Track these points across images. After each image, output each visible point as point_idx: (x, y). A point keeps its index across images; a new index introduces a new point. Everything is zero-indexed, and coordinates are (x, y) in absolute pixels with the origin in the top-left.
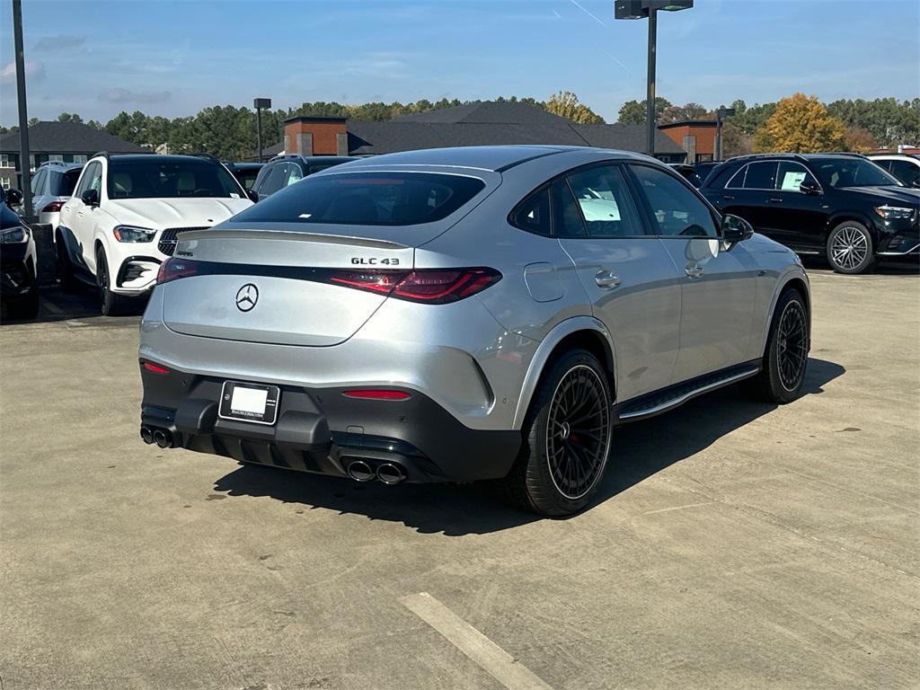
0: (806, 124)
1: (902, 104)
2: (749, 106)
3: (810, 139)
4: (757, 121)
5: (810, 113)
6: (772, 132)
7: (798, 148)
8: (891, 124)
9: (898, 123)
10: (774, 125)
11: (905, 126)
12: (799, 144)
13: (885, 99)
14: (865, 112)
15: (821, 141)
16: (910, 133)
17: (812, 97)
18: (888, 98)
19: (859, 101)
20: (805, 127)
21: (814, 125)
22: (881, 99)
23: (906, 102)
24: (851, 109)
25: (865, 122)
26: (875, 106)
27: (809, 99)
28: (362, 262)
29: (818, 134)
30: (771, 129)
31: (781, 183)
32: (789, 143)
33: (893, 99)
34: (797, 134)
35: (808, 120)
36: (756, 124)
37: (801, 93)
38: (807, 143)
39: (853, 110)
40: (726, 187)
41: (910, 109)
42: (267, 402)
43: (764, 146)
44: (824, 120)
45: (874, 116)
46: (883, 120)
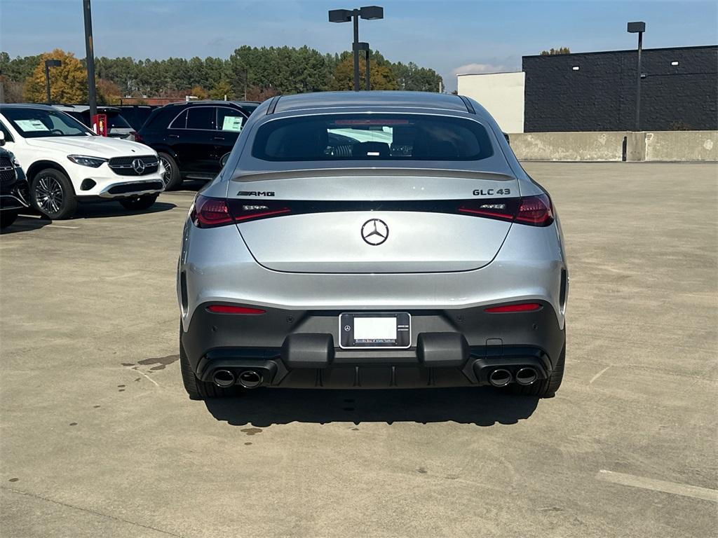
0: (67, 75)
1: (137, 62)
2: (12, 58)
3: (72, 87)
4: (21, 71)
5: (69, 66)
6: (39, 80)
7: (62, 95)
8: (130, 78)
9: (136, 78)
10: (40, 75)
11: (141, 81)
12: (62, 92)
13: (124, 58)
14: (110, 67)
15: (81, 90)
16: (146, 85)
17: (69, 53)
18: (126, 58)
19: (104, 59)
20: (66, 77)
21: (74, 76)
22: (121, 58)
23: (140, 61)
24: (98, 64)
25: (110, 75)
26: (117, 62)
27: (66, 54)
28: (482, 194)
29: (78, 84)
30: (37, 78)
31: (221, 124)
32: (55, 91)
33: (130, 58)
34: (60, 83)
35: (68, 72)
36: (20, 73)
37: (60, 50)
38: (70, 91)
39: (100, 66)
40: (169, 127)
41: (144, 67)
42: (398, 328)
43: (33, 92)
44: (82, 72)
45: (117, 72)
46: (124, 75)
